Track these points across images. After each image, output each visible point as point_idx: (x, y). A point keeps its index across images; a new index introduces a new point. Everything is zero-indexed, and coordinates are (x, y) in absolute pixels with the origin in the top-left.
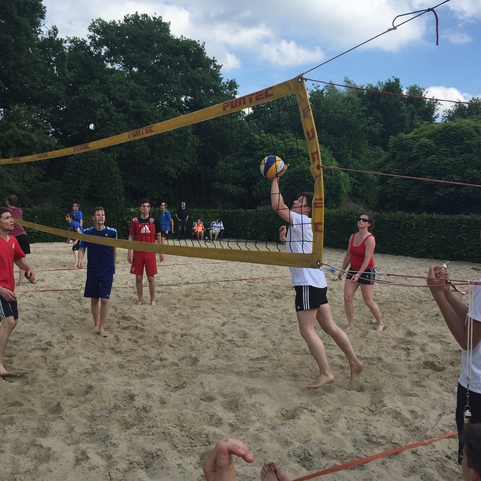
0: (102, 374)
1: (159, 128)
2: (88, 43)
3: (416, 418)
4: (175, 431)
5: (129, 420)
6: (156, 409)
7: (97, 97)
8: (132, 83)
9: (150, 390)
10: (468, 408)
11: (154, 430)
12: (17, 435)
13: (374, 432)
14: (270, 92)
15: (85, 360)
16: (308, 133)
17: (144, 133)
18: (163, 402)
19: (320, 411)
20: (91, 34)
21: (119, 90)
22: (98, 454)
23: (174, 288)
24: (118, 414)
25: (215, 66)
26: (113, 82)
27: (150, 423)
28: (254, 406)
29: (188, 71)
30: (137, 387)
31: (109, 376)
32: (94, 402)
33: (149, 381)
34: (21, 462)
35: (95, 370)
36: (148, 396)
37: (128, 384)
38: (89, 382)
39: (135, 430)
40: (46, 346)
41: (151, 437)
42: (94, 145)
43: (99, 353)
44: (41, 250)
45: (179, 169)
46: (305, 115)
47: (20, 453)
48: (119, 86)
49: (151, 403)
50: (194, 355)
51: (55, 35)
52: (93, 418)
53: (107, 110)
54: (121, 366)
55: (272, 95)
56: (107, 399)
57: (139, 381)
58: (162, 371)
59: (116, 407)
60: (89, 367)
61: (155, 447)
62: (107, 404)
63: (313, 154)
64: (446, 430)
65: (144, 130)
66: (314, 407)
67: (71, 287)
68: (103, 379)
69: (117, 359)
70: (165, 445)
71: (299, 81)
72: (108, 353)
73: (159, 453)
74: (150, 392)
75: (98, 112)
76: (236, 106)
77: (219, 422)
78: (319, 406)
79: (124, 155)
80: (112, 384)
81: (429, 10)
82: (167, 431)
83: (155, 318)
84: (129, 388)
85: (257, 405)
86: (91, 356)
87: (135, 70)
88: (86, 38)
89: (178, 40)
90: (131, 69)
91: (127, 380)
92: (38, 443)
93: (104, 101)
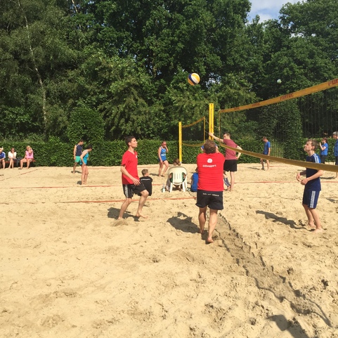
0: (299, 261)
2: (279, 22)
7: (285, 60)
8: (312, 46)
12: (245, 295)
20: (282, 15)
21: (300, 53)
26: (297, 48)
30: (328, 275)
31: (305, 264)
37: (320, 271)
38: (291, 265)
47: (248, 308)
48: (300, 49)
51: (257, 21)
53: (291, 69)
54: (312, 257)
56: (305, 281)
57: (328, 271)
59: (314, 288)
60: (288, 254)
62: (306, 285)
68: (300, 265)
69: (308, 251)
72: (301, 246)
75: (285, 71)
84: (323, 275)
87: (314, 35)
88: (277, 19)
90: (310, 35)
91: (318, 268)
92: (260, 304)
93: (290, 62)
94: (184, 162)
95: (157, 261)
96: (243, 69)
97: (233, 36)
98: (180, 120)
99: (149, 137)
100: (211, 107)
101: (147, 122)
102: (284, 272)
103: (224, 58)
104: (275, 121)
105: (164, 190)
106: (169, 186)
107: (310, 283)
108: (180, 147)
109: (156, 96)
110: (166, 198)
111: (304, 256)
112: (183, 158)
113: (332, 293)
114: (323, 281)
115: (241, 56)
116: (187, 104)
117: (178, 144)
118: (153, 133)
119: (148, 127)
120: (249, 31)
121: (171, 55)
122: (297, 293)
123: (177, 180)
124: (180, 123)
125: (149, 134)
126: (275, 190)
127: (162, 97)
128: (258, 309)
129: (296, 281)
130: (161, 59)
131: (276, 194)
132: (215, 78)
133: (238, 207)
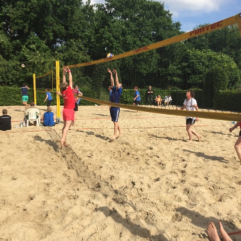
0: (118, 171)
1: (151, 47)
2: (105, 7)
4: (158, 202)
5: (133, 194)
6: (146, 190)
9: (142, 181)
11: (146, 200)
14: (220, 24)
15: (109, 163)
17: (142, 50)
18: (149, 187)
19: (235, 198)
20: (107, 2)
22: (120, 209)
23: (148, 129)
24: (128, 190)
25: (169, 15)
27: (145, 197)
28: (198, 193)
29: (155, 18)
30: (135, 178)
31: (121, 172)
33: (141, 175)
34: (84, 210)
36: (142, 183)
37: (131, 176)
38: (112, 174)
39: (137, 200)
40: (90, 155)
41: (146, 204)
44: (83, 109)
47: (83, 206)
49: (143, 187)
51: (89, 3)
57: (136, 175)
59: (126, 187)
60: (111, 166)
61: (148, 209)
62: (122, 185)
65: (143, 48)
66: (232, 196)
67: (98, 127)
68: (118, 173)
70: (154, 209)
71: (240, 16)
73: (151, 213)
76: (198, 33)
77: (180, 200)
78: (235, 196)
82: (154, 202)
84: (132, 178)
87: (127, 19)
88: (104, 4)
91: (130, 174)
92: (91, 202)
94: (38, 104)
95: (15, 179)
96: (81, 38)
97: (73, 13)
98: (34, 73)
99: (8, 84)
100: (58, 63)
101: (6, 73)
102: (108, 179)
103: (66, 28)
104: (104, 77)
105: (22, 125)
106: (26, 123)
107: (124, 184)
108: (35, 93)
109: (14, 53)
110: (24, 131)
111: (122, 167)
112: (37, 101)
113: (137, 189)
114: (132, 182)
115: (78, 28)
116: (38, 61)
117: (33, 90)
118: (12, 81)
119: (7, 77)
120: (84, 11)
121: (25, 22)
122: (116, 192)
123: (32, 117)
124: (34, 75)
125: (9, 82)
126: (104, 124)
127: (19, 54)
128: (90, 205)
129: (116, 184)
130: (17, 24)
131: (104, 127)
132: (61, 43)
133: (78, 136)
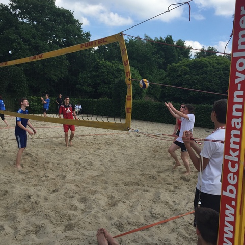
0: (13, 185)
1: (46, 55)
2: (9, 7)
3: (176, 205)
4: (53, 214)
5: (27, 208)
6: (42, 202)
7: (14, 37)
8: (33, 30)
9: (39, 193)
10: (200, 200)
11: (40, 213)
13: (155, 212)
14: (105, 40)
15: (3, 177)
16: (124, 62)
17: (37, 58)
18: (46, 199)
19: (128, 202)
20: (11, 2)
21: (26, 33)
22: (9, 226)
23: (54, 139)
24: (21, 206)
25: (79, 24)
26: (23, 29)
27: (39, 210)
28: (94, 200)
29: (64, 25)
31: (17, 186)
32: (8, 200)
33: (39, 188)
35: (9, 182)
36: (38, 196)
37: (27, 190)
39: (30, 213)
41: (39, 217)
42: (11, 63)
43: (12, 174)
45: (58, 77)
46: (123, 53)
48: (26, 31)
49: (39, 199)
50: (64, 174)
52: (7, 208)
53: (19, 43)
54: (24, 180)
55: (106, 41)
56: (15, 198)
57: (33, 188)
58: (46, 183)
59: (20, 202)
60: (6, 181)
61: (41, 222)
63: (127, 73)
64: (190, 210)
65: (38, 56)
66: (125, 200)
68: (13, 187)
69: (21, 177)
70: (46, 221)
71: (120, 35)
72: (17, 173)
73: (43, 225)
74: (39, 194)
75: (14, 44)
76: (88, 46)
77: (76, 209)
78: (128, 200)
79: (28, 68)
80: (19, 189)
81: (186, 3)
82: (48, 214)
83: (43, 155)
84: (28, 192)
85: (96, 200)
86: (7, 175)
87: (35, 23)
88: (8, 5)
89: (59, 9)
90: (33, 22)
93: (18, 39)
111: (18, 181)
113: (32, 203)
